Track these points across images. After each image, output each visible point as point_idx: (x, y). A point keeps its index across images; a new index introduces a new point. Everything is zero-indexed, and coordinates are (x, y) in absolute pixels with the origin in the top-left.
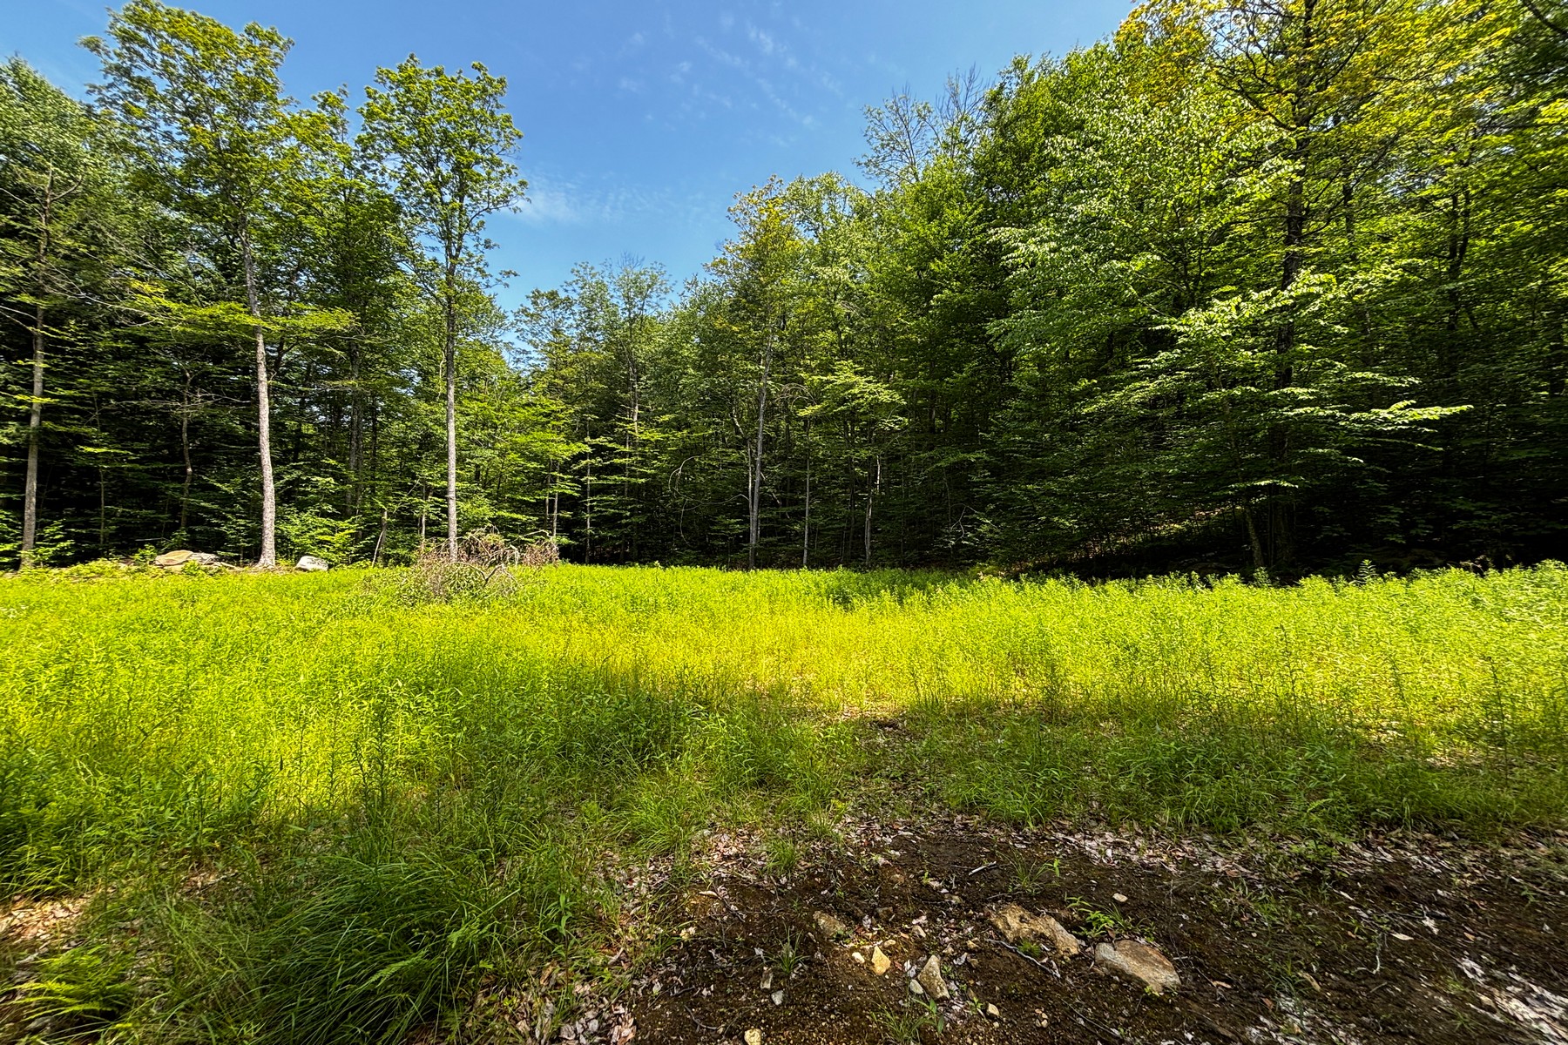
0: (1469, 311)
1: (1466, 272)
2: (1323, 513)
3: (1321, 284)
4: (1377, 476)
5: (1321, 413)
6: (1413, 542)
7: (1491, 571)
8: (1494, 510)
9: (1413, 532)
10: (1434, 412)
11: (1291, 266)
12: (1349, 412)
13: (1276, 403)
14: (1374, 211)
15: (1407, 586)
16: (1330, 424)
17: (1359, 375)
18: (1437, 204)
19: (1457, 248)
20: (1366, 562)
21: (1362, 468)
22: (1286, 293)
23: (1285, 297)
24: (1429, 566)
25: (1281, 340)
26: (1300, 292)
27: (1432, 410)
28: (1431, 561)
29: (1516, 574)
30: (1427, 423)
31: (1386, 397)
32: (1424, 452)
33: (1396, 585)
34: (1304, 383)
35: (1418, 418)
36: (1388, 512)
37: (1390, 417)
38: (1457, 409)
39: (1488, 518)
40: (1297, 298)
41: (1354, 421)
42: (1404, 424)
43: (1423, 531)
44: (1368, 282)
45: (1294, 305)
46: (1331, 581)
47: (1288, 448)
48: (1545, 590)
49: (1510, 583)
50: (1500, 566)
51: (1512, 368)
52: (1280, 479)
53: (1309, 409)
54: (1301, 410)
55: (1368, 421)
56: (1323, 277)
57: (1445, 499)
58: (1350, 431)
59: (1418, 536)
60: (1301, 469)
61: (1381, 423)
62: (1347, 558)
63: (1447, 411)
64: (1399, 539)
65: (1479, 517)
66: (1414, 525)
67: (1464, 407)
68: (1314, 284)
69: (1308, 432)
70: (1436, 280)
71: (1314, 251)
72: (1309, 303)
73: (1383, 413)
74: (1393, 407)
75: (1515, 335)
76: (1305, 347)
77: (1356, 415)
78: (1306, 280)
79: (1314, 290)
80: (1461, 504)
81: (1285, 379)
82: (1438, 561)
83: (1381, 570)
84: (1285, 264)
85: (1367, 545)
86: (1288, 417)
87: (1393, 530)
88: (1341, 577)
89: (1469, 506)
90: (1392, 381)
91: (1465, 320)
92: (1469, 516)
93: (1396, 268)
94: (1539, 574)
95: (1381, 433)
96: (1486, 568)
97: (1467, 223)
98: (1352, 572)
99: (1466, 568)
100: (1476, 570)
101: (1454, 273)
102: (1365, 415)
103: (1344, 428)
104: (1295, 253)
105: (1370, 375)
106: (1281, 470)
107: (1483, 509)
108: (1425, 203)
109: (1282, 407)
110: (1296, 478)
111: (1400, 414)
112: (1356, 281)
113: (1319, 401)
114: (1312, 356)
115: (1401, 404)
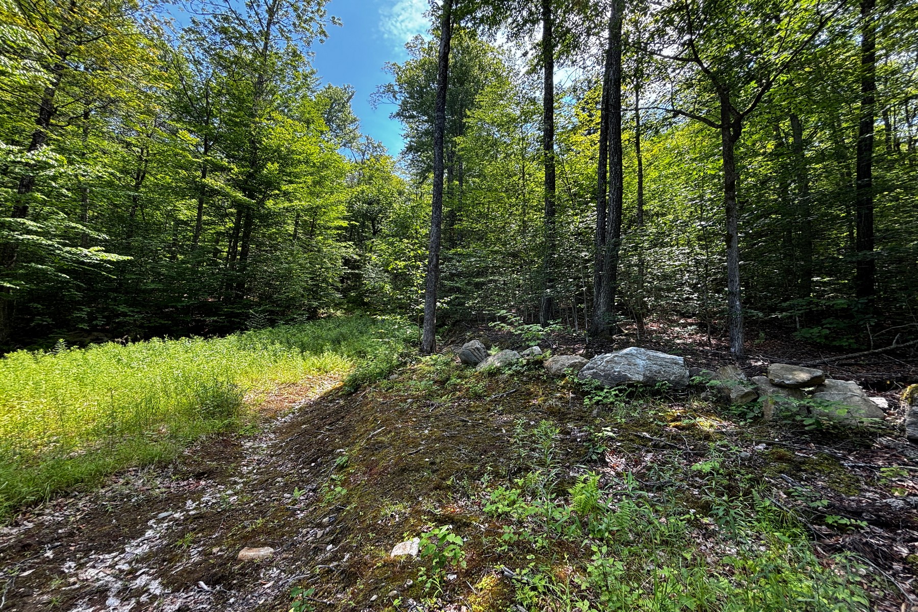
0: (142, 210)
1: (142, 189)
2: (36, 308)
3: (56, 160)
4: (78, 288)
5: (43, 242)
6: (94, 328)
7: (130, 343)
8: (137, 312)
9: (94, 322)
10: (114, 257)
11: (37, 140)
12: (65, 245)
13: (10, 227)
14: (101, 135)
15: (84, 354)
16: (51, 250)
17: (73, 225)
18: (134, 149)
19: (140, 176)
20: (61, 340)
21: (68, 282)
22: (29, 154)
23: (31, 157)
24: (99, 341)
25: (22, 185)
26: (40, 158)
27: (113, 255)
28: (102, 339)
29: (141, 344)
30: (109, 262)
31: (88, 242)
32: (107, 278)
33: (77, 353)
34: (35, 219)
35: (105, 258)
36: (82, 310)
37: (89, 254)
38: (126, 258)
39: (134, 316)
40: (39, 162)
41: (67, 252)
42: (97, 260)
43: (100, 322)
44: (87, 172)
45: (35, 165)
46: (33, 354)
47: (16, 261)
48: (151, 352)
49: (137, 349)
50: (134, 341)
51: (155, 244)
52: (4, 281)
53: (35, 237)
54: (29, 237)
55: (75, 254)
56: (58, 156)
57: (115, 305)
58: (64, 257)
59: (97, 325)
60: (25, 277)
61: (83, 257)
62: (50, 338)
63: (121, 258)
64: (85, 326)
65: (130, 316)
66: (96, 319)
67: (129, 258)
68: (51, 158)
69: (34, 253)
70: (127, 187)
71: (55, 137)
72: (46, 168)
73: (85, 251)
74: (91, 249)
75: (159, 229)
76: (38, 195)
77: (68, 249)
78: (45, 153)
79: (51, 162)
80: (122, 308)
81: (22, 212)
82: (106, 339)
83: (69, 345)
84: (34, 135)
85: (65, 330)
86: (18, 239)
87: (82, 320)
88: (41, 350)
89: (126, 310)
90: (94, 234)
91: (138, 212)
92: (125, 315)
93: (105, 172)
94: (150, 344)
95: (83, 263)
96: (127, 342)
97: (146, 166)
98: (50, 347)
99: (118, 342)
100: (122, 343)
101: (137, 187)
102: (74, 249)
103: (59, 255)
104: (41, 132)
105: (81, 227)
106: (7, 275)
107: (133, 312)
108: (128, 145)
109: (14, 231)
110: (18, 282)
111: (95, 254)
112: (80, 168)
113: (45, 234)
114: (44, 203)
115: (96, 248)
